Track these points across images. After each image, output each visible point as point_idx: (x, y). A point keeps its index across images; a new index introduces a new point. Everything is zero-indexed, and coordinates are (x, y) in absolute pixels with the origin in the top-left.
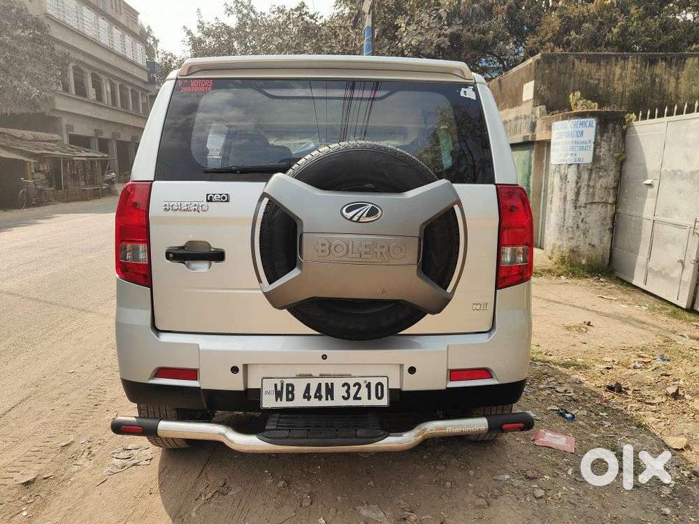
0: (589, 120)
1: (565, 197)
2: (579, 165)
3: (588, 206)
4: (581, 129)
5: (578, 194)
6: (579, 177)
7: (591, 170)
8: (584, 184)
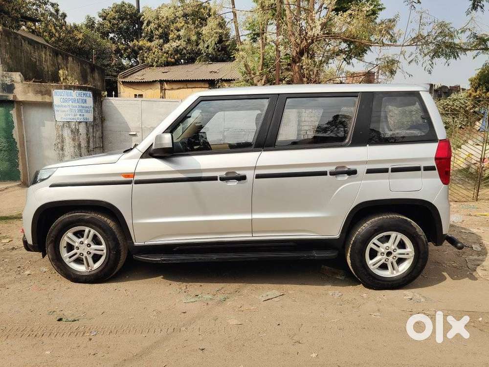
0: (88, 92)
1: (79, 145)
2: (86, 123)
3: (95, 150)
4: (84, 98)
5: (88, 142)
6: (88, 131)
7: (93, 126)
8: (91, 135)
